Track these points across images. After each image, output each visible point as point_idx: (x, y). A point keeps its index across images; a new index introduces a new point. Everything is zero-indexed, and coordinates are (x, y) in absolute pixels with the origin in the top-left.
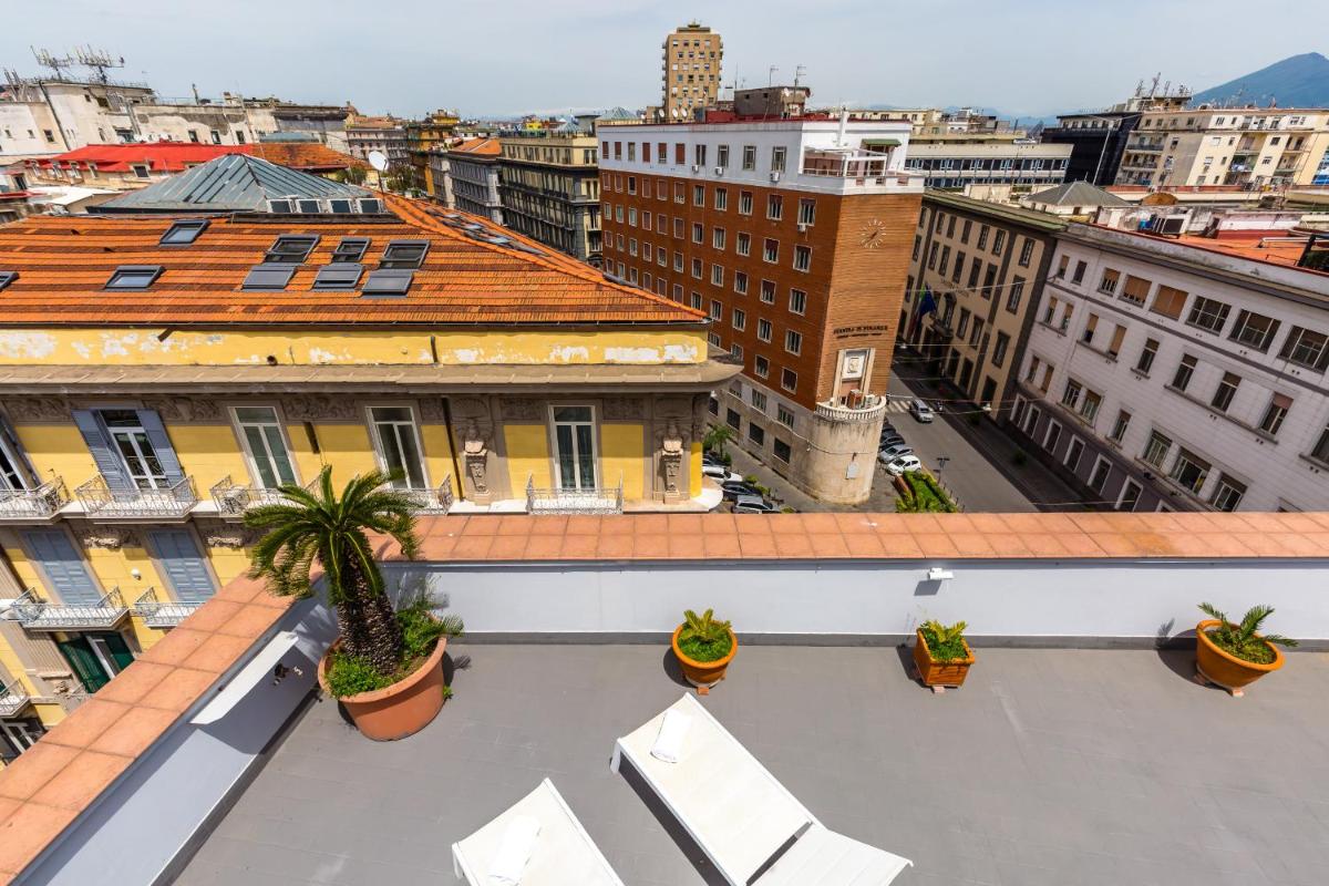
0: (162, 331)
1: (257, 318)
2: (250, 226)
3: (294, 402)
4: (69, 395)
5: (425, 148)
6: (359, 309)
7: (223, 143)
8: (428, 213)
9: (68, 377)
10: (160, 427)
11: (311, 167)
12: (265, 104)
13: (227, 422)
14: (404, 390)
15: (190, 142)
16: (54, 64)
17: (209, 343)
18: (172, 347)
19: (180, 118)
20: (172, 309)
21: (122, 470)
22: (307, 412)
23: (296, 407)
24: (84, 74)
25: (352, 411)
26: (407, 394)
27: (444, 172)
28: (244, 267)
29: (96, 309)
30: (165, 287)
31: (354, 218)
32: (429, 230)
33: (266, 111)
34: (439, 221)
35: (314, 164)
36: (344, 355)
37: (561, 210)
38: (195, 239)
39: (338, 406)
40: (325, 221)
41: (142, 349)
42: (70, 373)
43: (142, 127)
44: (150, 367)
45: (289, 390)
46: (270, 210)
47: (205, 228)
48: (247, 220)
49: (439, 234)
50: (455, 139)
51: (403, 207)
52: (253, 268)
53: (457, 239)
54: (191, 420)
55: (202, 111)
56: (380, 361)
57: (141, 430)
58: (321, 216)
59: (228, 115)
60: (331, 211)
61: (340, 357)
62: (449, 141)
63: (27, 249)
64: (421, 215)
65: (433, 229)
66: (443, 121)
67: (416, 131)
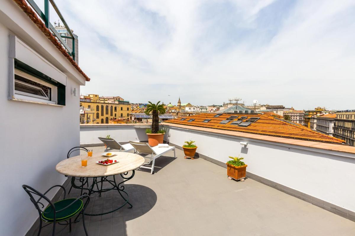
5: (310, 117)
6: (238, 128)
12: (265, 106)
16: (231, 101)
24: (234, 102)
27: (314, 123)
31: (248, 114)
33: (265, 107)
37: (350, 133)
38: (219, 116)
40: (242, 114)
46: (234, 112)
47: (221, 115)
50: (321, 114)
52: (223, 120)
59: (256, 108)
60: (244, 113)
62: (319, 115)
66: (319, 110)
67: (308, 112)
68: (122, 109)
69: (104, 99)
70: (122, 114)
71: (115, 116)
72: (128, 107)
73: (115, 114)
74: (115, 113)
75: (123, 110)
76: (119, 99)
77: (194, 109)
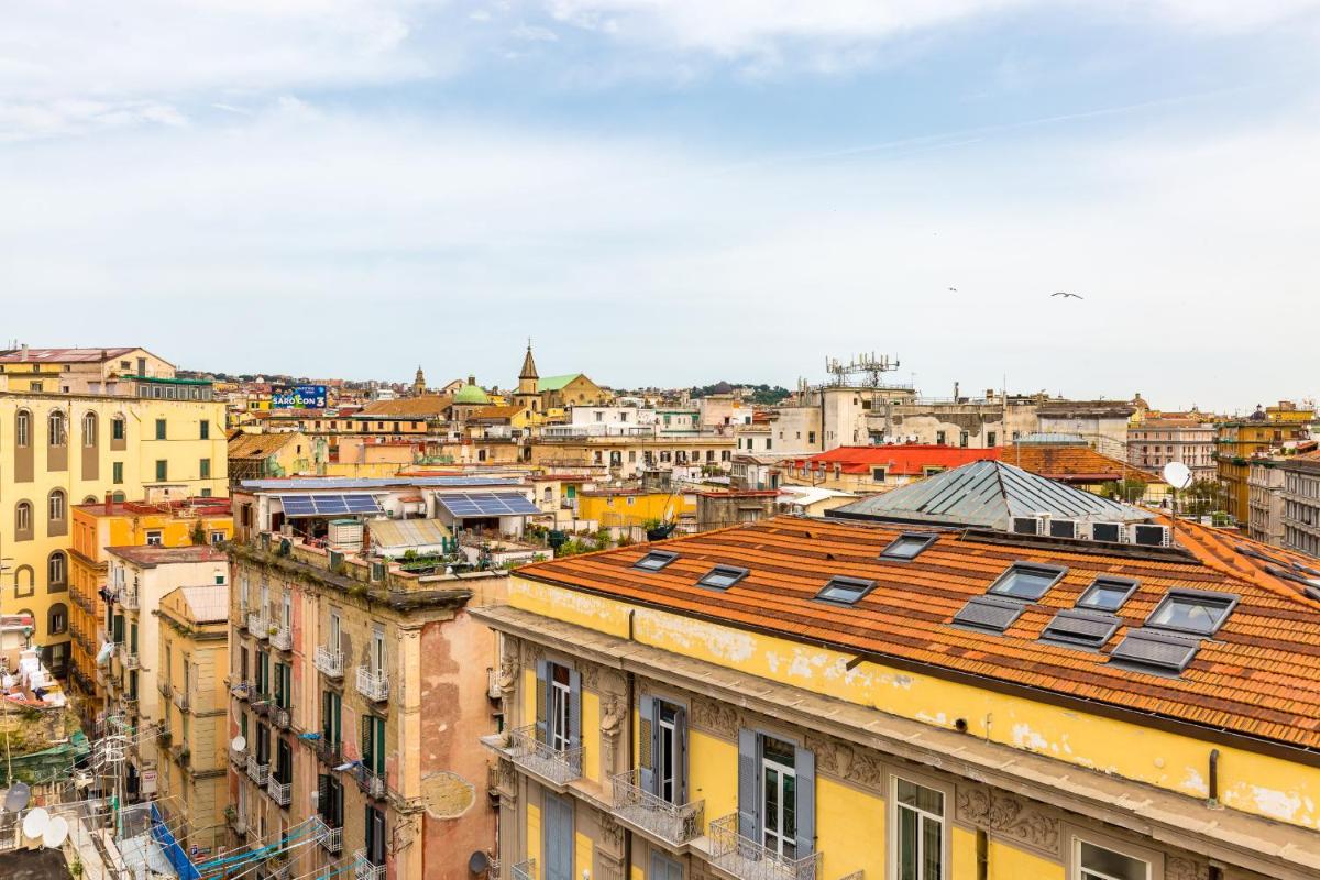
0: (851, 658)
1: (959, 664)
2: (982, 546)
3: (972, 794)
4: (746, 709)
5: (1247, 453)
6: (1103, 681)
7: (970, 446)
8: (1239, 551)
9: (751, 688)
10: (812, 778)
11: (1070, 477)
12: (1030, 401)
13: (882, 794)
14: (1145, 830)
15: (935, 443)
17: (896, 684)
18: (856, 680)
19: (934, 419)
20: (872, 634)
21: (758, 816)
22: (986, 814)
23: (974, 803)
25: (1050, 836)
26: (1148, 838)
27: (1273, 489)
28: (963, 596)
29: (800, 619)
30: (872, 607)
31: (1123, 551)
32: (1241, 579)
33: (1029, 408)
34: (1260, 568)
35: (1073, 473)
36: (1060, 745)
38: (917, 555)
39: (1031, 821)
40: (1079, 549)
41: (825, 674)
42: (754, 685)
43: (894, 428)
44: (825, 698)
45: (972, 775)
46: (1011, 530)
47: (933, 543)
48: (981, 539)
49: (1258, 587)
50: (1301, 442)
51: (1200, 540)
52: (973, 598)
53: (1289, 599)
54: (845, 777)
55: (958, 411)
56: (1115, 770)
57: (791, 772)
58: (1075, 543)
59: (984, 415)
60: (1091, 538)
61: (1054, 747)
62: (1290, 445)
63: (767, 548)
64: (1229, 554)
65: (1248, 578)
66: (1285, 417)
67: (1236, 430)
68: (161, 433)
69: (37, 365)
70: (162, 468)
71: (118, 478)
72: (205, 418)
73: (118, 468)
74: (118, 456)
75: (168, 436)
76: (142, 362)
77: (624, 416)
